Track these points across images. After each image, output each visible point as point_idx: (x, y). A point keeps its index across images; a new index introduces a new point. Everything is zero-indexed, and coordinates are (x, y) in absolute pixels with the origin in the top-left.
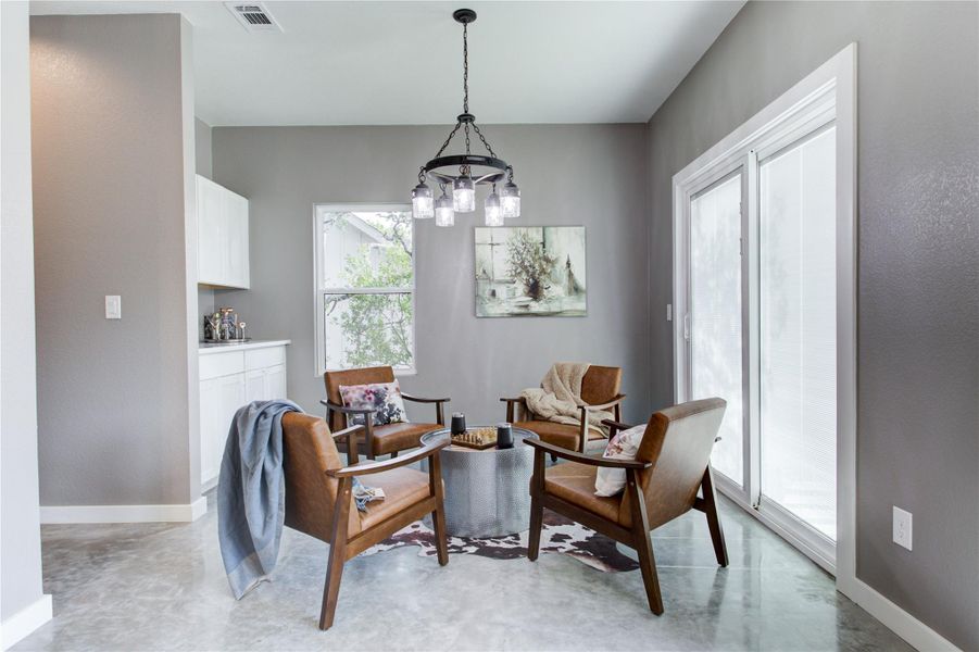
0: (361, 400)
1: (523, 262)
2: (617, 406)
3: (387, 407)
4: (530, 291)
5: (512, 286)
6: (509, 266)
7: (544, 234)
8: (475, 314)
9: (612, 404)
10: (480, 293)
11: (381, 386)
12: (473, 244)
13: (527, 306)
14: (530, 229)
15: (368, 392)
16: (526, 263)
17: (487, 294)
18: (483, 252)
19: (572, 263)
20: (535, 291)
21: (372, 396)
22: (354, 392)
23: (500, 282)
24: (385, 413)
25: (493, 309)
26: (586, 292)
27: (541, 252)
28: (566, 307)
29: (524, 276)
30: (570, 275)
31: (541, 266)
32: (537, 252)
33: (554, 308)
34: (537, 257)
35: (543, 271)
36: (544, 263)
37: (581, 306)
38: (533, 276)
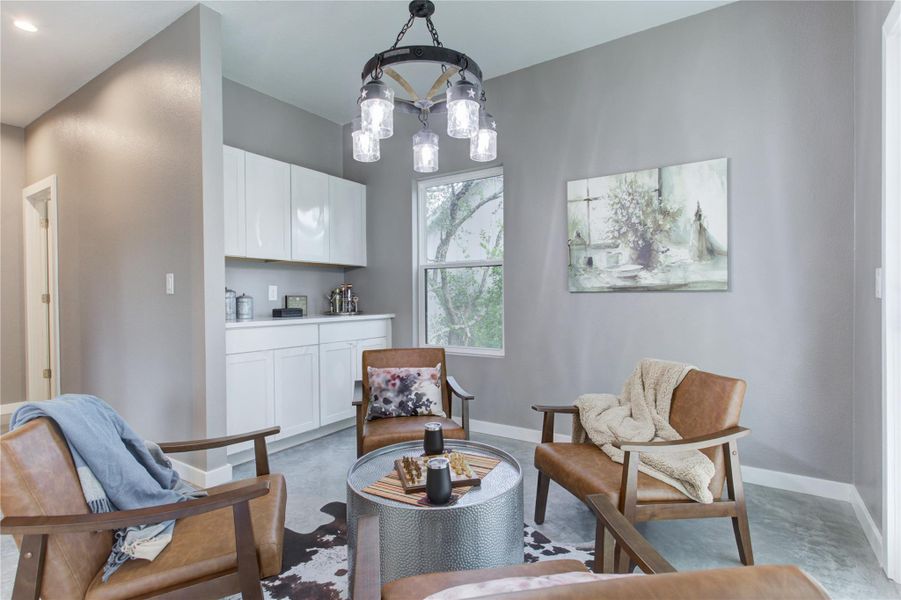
0: (383, 386)
1: (629, 218)
2: (726, 447)
3: (413, 396)
4: (638, 258)
5: (614, 251)
6: (611, 226)
7: (660, 178)
8: (567, 288)
9: (719, 441)
10: (574, 262)
11: (413, 371)
12: (566, 201)
13: (634, 278)
14: (639, 174)
15: (394, 377)
16: (634, 220)
17: (582, 263)
18: (577, 211)
19: (703, 213)
20: (646, 255)
21: (398, 382)
22: (378, 375)
23: (598, 247)
24: (410, 404)
25: (590, 282)
26: (728, 254)
27: (656, 202)
28: (693, 278)
29: (631, 237)
30: (702, 230)
31: (655, 221)
32: (649, 203)
33: (676, 278)
34: (649, 210)
35: (658, 229)
36: (660, 217)
37: (720, 275)
38: (643, 237)
